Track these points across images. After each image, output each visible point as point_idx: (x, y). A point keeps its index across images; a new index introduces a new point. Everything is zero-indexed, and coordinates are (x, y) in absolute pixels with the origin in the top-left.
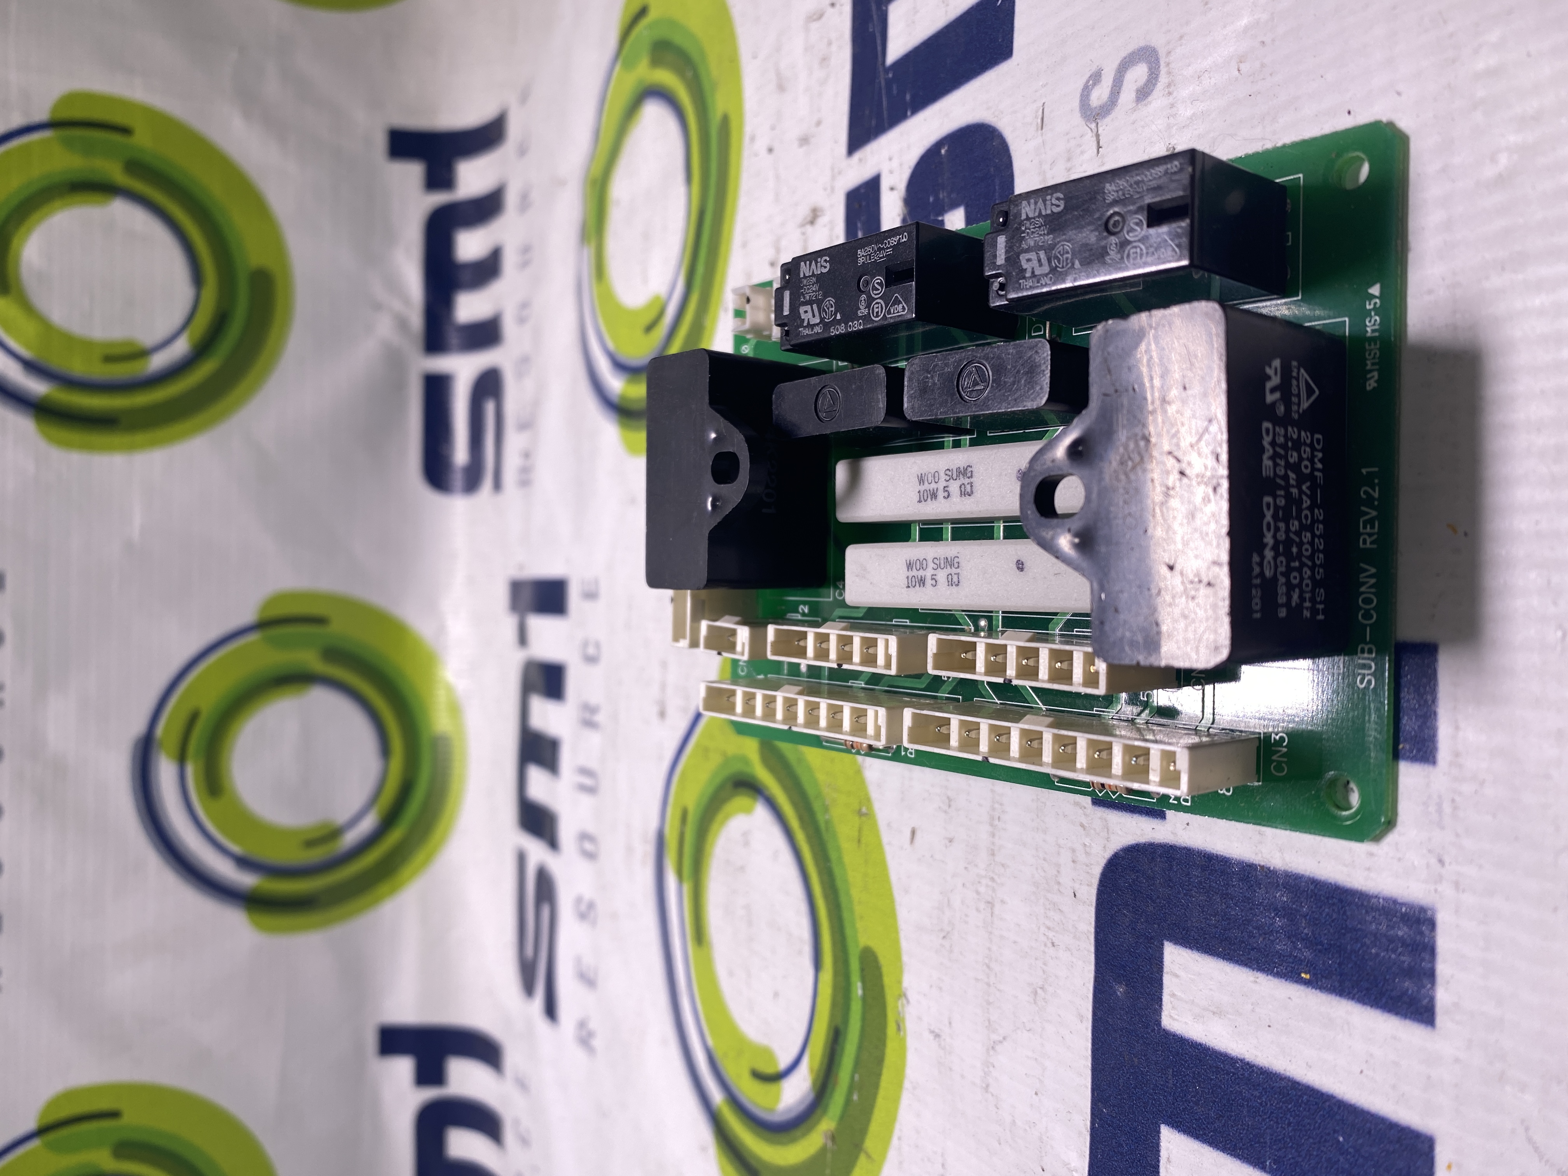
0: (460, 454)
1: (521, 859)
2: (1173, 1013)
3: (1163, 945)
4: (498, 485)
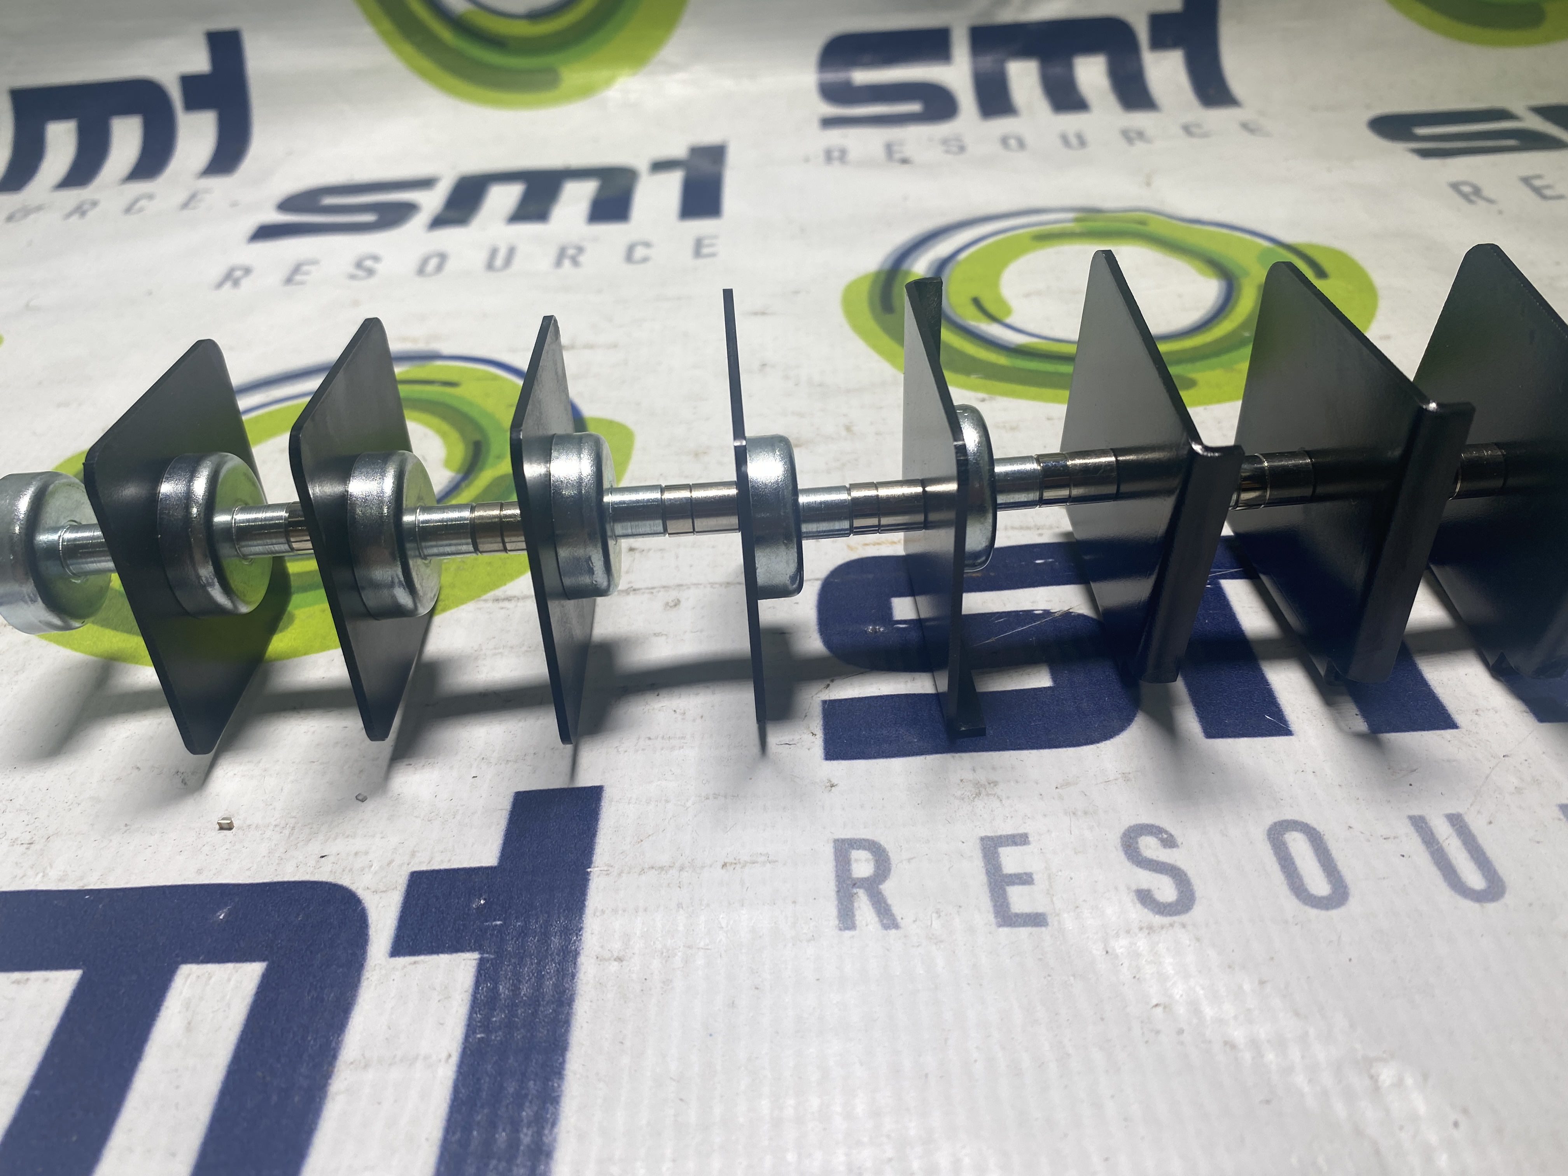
0: (862, 76)
1: (426, 183)
2: (193, 977)
3: (264, 960)
4: (828, 122)
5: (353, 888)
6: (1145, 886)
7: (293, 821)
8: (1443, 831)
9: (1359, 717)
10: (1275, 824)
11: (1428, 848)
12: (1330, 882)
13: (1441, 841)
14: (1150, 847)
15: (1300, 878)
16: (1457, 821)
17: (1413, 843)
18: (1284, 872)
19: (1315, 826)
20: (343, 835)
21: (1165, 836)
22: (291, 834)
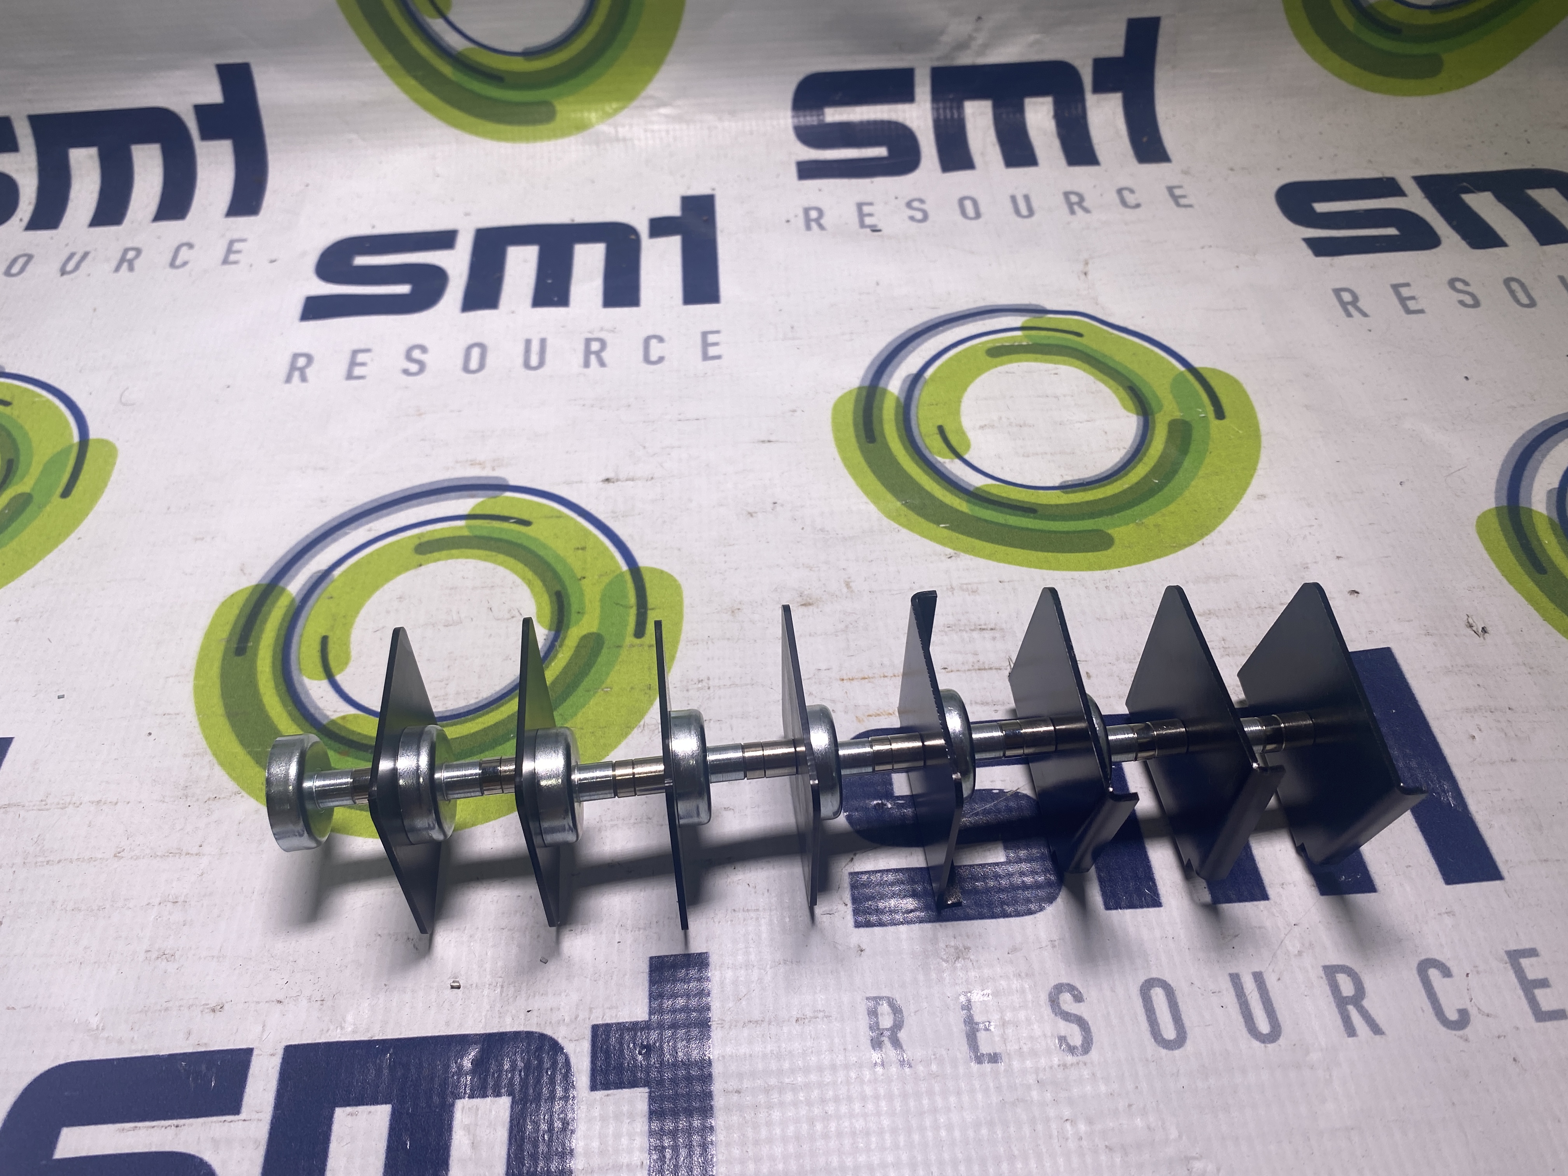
5: (555, 1037)
6: (1063, 1034)
7: (500, 980)
8: (1249, 985)
9: (1206, 889)
10: (1146, 981)
11: (1238, 1000)
12: (1176, 1028)
13: (1247, 994)
14: (1066, 1001)
15: (1158, 1025)
16: (1258, 977)
17: (1229, 997)
18: (1148, 1021)
19: (1170, 982)
20: (539, 993)
21: (1076, 993)
22: (502, 992)
